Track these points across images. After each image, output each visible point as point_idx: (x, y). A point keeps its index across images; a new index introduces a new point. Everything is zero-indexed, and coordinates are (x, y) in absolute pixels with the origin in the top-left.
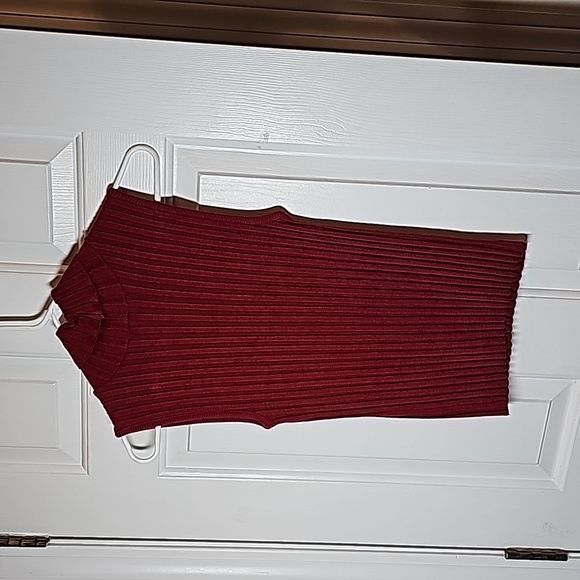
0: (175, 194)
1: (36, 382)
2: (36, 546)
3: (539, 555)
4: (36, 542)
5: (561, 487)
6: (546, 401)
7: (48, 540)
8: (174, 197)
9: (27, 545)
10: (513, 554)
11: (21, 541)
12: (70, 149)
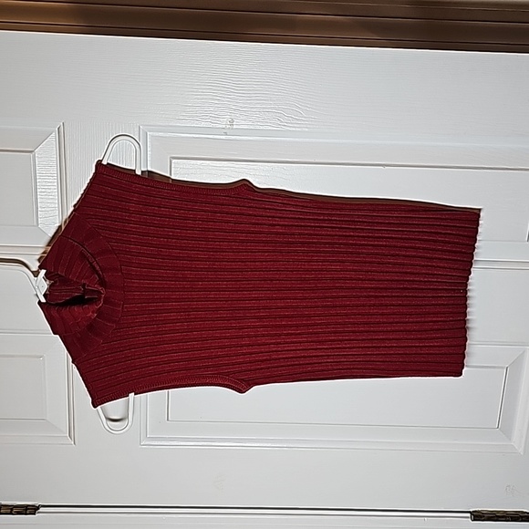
0: (149, 169)
1: (25, 356)
2: (26, 514)
3: (503, 517)
4: (26, 510)
5: (521, 451)
6: (502, 368)
7: (38, 508)
8: (149, 172)
9: (18, 513)
10: (478, 516)
11: (12, 509)
12: (53, 138)
